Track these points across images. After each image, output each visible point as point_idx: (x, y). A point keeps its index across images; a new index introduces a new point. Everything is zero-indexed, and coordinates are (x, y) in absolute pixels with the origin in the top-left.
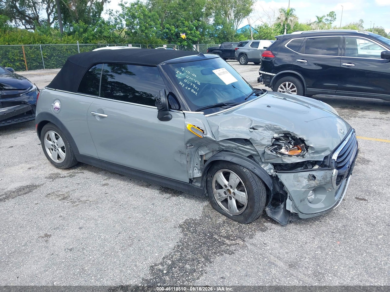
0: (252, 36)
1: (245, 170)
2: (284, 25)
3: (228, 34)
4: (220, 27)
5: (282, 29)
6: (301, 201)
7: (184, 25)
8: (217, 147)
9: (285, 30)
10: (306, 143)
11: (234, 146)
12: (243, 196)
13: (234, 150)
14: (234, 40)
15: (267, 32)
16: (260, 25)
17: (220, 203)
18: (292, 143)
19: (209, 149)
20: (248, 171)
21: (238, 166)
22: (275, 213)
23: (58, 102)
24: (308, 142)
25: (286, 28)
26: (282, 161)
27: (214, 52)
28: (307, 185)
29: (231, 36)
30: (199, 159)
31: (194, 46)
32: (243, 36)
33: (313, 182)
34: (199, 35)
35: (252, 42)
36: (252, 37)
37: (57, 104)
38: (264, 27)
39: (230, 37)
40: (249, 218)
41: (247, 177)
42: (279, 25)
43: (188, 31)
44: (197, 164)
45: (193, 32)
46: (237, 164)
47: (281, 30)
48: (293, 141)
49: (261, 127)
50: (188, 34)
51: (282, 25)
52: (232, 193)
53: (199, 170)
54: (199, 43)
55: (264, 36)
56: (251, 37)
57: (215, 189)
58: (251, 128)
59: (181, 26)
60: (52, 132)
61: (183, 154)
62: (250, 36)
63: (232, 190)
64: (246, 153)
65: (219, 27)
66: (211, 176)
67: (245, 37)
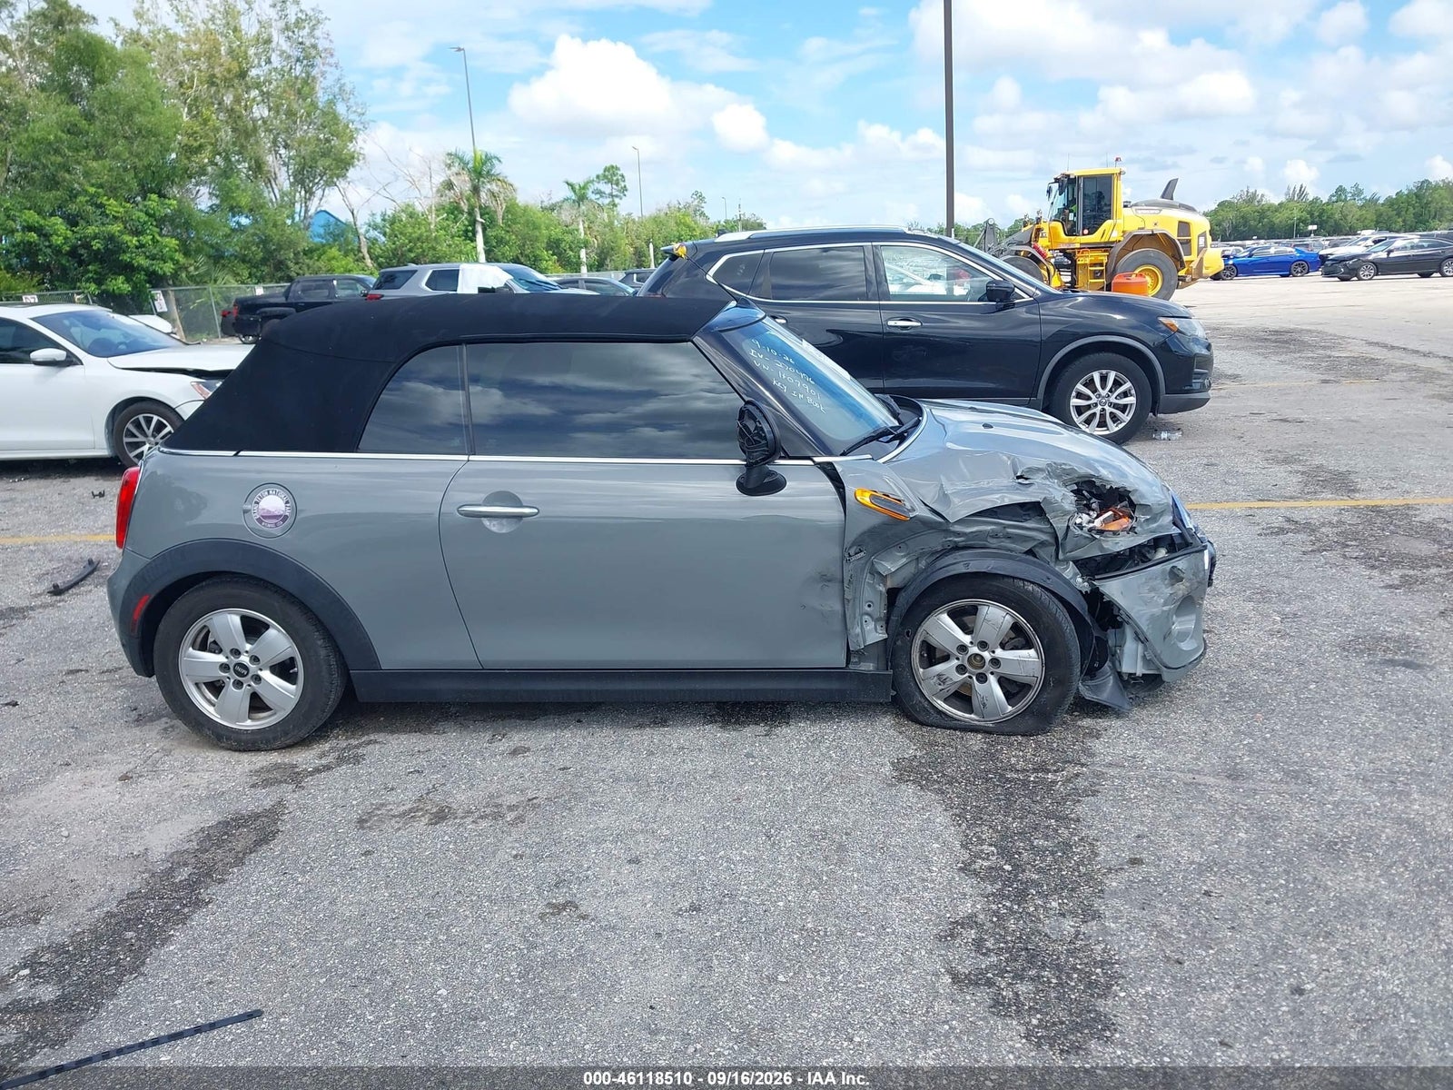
0: (365, 250)
1: (1030, 587)
2: (471, 213)
3: (280, 248)
4: (244, 221)
5: (466, 223)
6: (1165, 638)
7: (104, 214)
8: (936, 542)
9: (479, 229)
10: (1133, 498)
11: (992, 530)
12: (1026, 661)
13: (990, 540)
14: (308, 265)
15: (421, 235)
16: (389, 213)
17: (943, 705)
18: (1094, 506)
19: (908, 554)
20: (1036, 588)
21: (1006, 580)
22: (1097, 689)
23: (276, 494)
24: (1137, 494)
25: (479, 218)
26: (1102, 548)
27: (265, 312)
28: (1171, 594)
29: (295, 254)
30: (875, 589)
31: (158, 294)
32: (334, 252)
33: (1181, 586)
34: (176, 251)
35: (430, 272)
36: (367, 256)
37: (273, 503)
38: (404, 217)
39: (292, 255)
40: (1057, 711)
41: (1042, 603)
42: (454, 210)
43: (127, 238)
44: (869, 606)
45: (146, 239)
46: (1004, 576)
47: (464, 228)
48: (1094, 500)
49: (1039, 470)
50: (128, 247)
51: (466, 209)
52: (987, 661)
53: (876, 620)
54: (171, 282)
55: (410, 250)
56: (361, 255)
57: (921, 670)
58: (1018, 478)
59: (92, 217)
60: (230, 613)
61: (829, 581)
62: (360, 251)
63: (987, 655)
64: (1025, 541)
65: (236, 219)
66: (908, 633)
67: (346, 255)
